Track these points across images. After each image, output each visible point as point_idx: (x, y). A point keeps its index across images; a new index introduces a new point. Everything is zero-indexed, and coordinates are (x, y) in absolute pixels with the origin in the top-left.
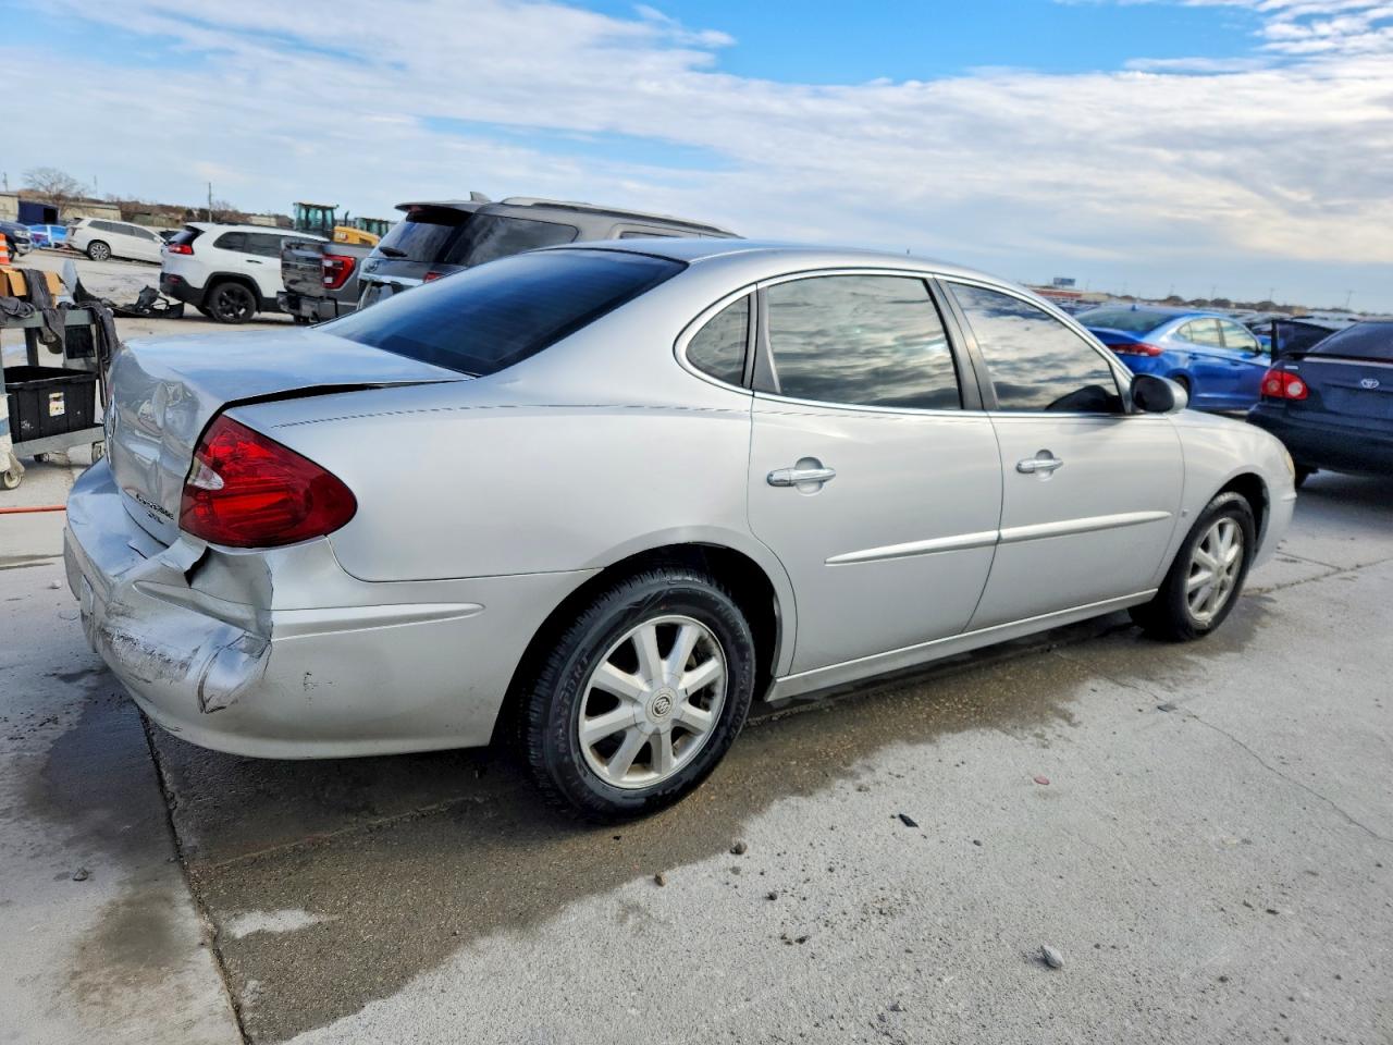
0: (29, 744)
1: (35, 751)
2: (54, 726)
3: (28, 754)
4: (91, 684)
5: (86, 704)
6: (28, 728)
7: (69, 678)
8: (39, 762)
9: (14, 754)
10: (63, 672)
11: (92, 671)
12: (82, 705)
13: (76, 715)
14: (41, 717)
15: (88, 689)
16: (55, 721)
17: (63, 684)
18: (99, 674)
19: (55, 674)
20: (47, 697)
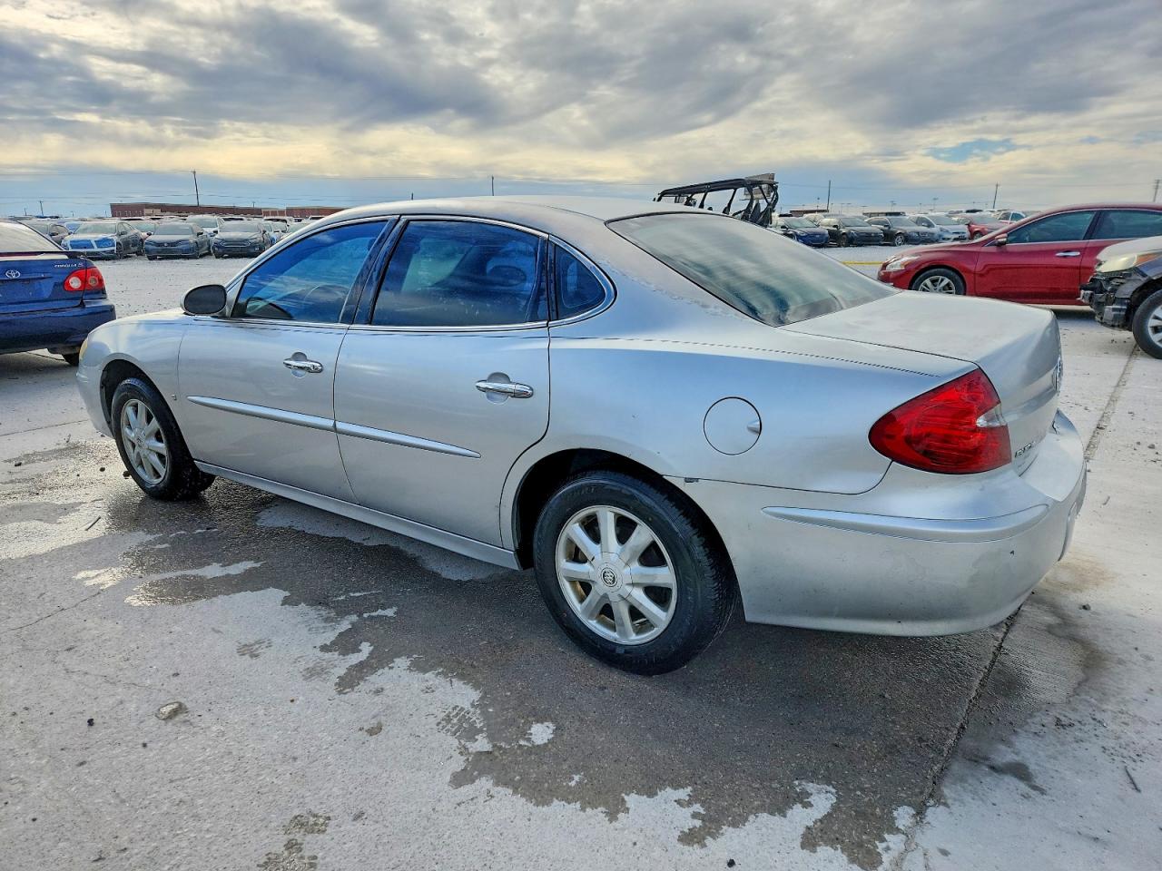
0: (1090, 710)
1: (1086, 701)
2: (1062, 718)
3: (1093, 700)
4: (1002, 747)
5: (1021, 727)
6: (1086, 728)
7: (1020, 771)
8: (1087, 688)
9: (1105, 707)
10: (1023, 786)
11: (993, 768)
12: (1026, 727)
13: (1037, 720)
14: (1069, 735)
15: (1010, 744)
16: (1058, 723)
17: (1032, 767)
18: (987, 759)
19: (1035, 788)
20: (1055, 758)
